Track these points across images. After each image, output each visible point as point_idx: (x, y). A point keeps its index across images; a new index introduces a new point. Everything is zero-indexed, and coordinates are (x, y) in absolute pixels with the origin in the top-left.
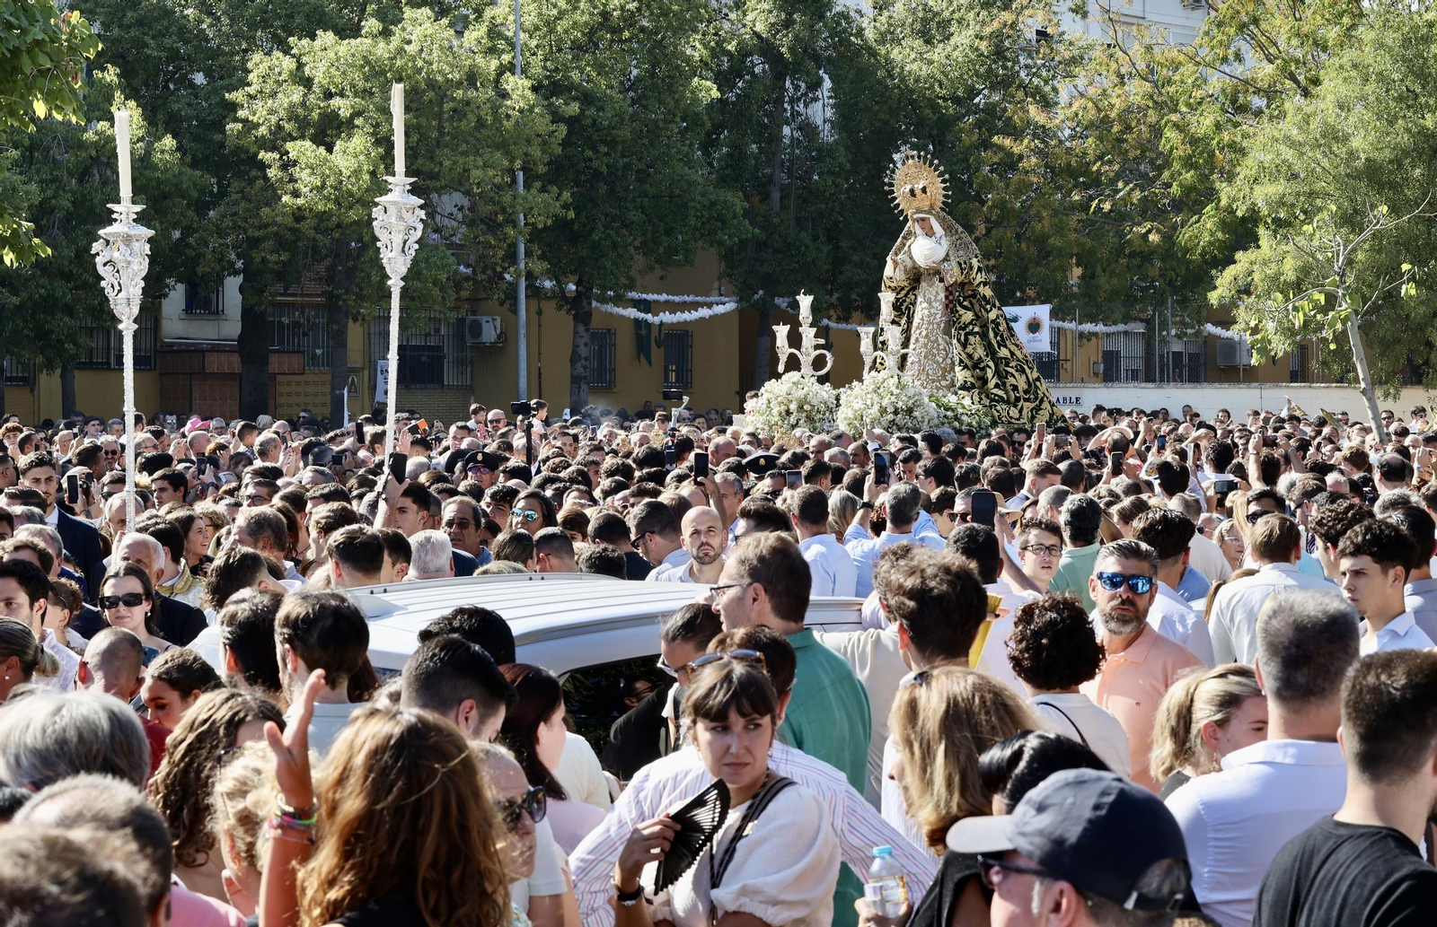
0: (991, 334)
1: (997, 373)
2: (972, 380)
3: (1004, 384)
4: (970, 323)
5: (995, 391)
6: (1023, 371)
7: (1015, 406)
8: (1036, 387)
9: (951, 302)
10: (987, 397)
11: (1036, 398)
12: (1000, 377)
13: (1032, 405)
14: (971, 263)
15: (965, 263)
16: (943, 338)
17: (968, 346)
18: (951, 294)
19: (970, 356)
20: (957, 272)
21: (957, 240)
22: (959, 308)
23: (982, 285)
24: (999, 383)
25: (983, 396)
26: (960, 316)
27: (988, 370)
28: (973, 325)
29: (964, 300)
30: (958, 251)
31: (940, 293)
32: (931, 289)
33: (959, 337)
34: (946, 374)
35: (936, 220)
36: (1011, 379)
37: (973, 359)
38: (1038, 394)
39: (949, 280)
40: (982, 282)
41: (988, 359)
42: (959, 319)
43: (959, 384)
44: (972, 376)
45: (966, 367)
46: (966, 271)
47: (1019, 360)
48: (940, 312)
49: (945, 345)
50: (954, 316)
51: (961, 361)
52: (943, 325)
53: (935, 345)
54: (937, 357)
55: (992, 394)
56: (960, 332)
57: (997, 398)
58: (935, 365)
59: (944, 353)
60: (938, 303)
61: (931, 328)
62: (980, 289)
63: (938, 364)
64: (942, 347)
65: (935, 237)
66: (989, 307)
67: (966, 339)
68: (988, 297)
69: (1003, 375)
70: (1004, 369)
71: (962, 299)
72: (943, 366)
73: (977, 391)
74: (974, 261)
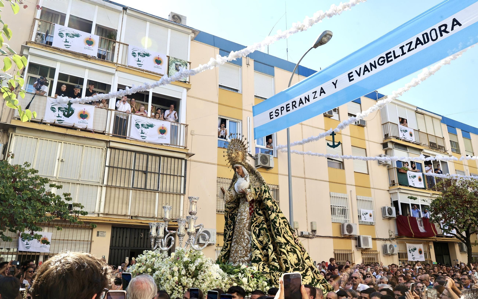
1: (275, 250)
2: (260, 256)
3: (279, 259)
4: (261, 223)
5: (273, 263)
6: (295, 252)
8: (304, 262)
9: (252, 211)
10: (268, 267)
11: (303, 269)
12: (276, 254)
14: (261, 188)
15: (258, 189)
16: (247, 232)
17: (260, 236)
18: (253, 207)
19: (261, 242)
20: (254, 194)
21: (255, 177)
22: (256, 215)
23: (266, 200)
24: (275, 258)
25: (266, 267)
26: (256, 219)
27: (269, 250)
28: (263, 224)
29: (259, 210)
30: (255, 182)
31: (247, 207)
32: (243, 206)
33: (255, 231)
34: (248, 253)
35: (245, 168)
36: (283, 256)
37: (263, 244)
38: (305, 266)
39: (250, 199)
40: (266, 198)
41: (270, 243)
42: (256, 221)
43: (253, 259)
44: (261, 254)
45: (257, 248)
46: (259, 193)
47: (292, 246)
48: (246, 218)
49: (248, 236)
50: (253, 219)
51: (255, 245)
52: (247, 225)
53: (243, 236)
54: (244, 243)
55: (271, 265)
56: (256, 228)
57: (274, 268)
58: (242, 248)
59: (247, 241)
60: (246, 213)
61: (241, 226)
62: (265, 202)
63: (244, 247)
64: (246, 237)
65: (245, 177)
66: (270, 212)
67: (260, 232)
68: (269, 206)
69: (278, 253)
70: (279, 250)
71: (258, 210)
72: (246, 248)
73: (262, 263)
74: (263, 187)
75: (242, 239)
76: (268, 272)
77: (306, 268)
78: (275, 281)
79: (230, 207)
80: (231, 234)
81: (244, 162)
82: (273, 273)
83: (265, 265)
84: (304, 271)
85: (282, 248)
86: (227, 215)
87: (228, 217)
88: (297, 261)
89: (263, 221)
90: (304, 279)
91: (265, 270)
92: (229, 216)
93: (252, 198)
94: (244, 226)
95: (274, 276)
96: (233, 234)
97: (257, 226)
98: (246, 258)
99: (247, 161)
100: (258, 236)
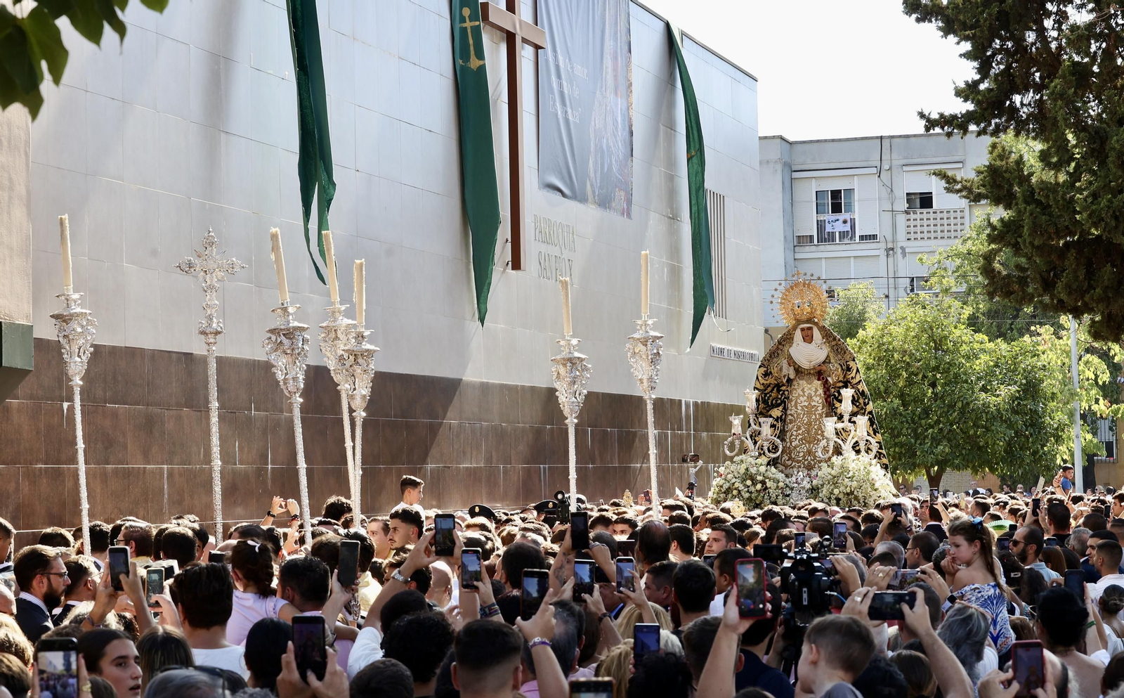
14: (848, 365)
15: (844, 365)
26: (836, 408)
30: (837, 355)
65: (816, 343)
74: (851, 364)
93: (837, 379)
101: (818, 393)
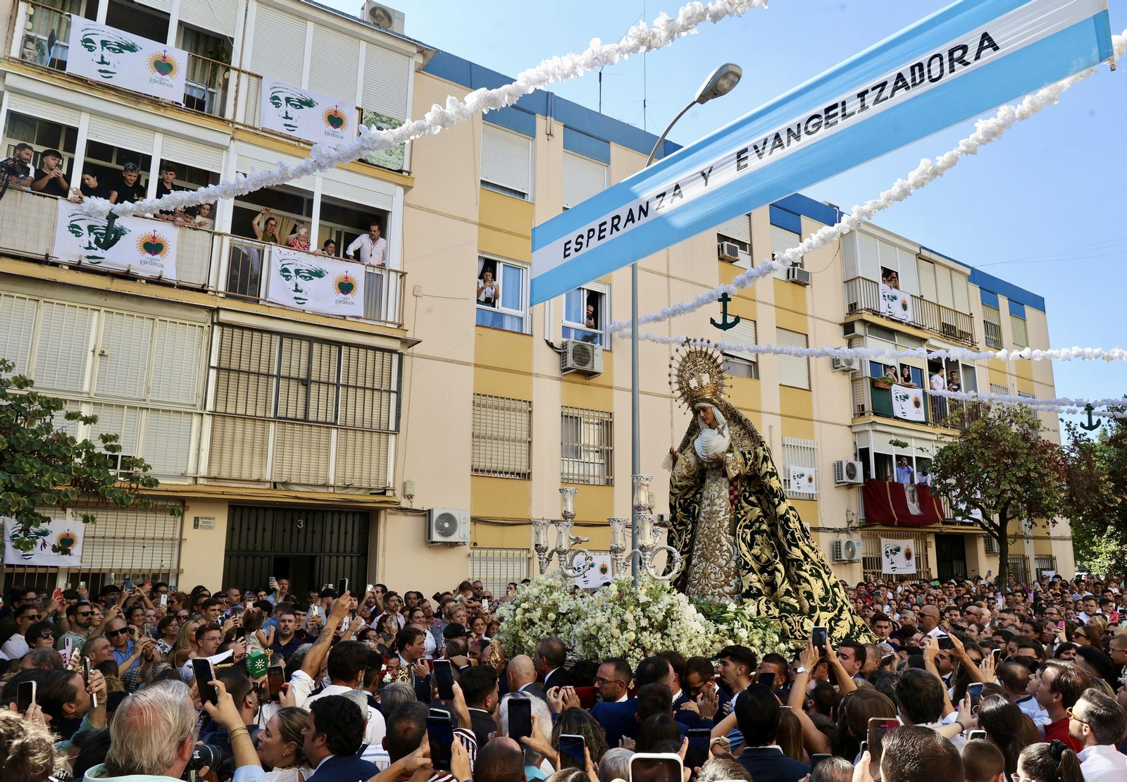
0: (780, 533)
1: (788, 575)
3: (797, 591)
4: (757, 520)
5: (786, 599)
7: (810, 617)
8: (835, 594)
9: (736, 497)
10: (777, 606)
11: (835, 607)
12: (791, 582)
13: (831, 615)
14: (756, 453)
15: (750, 453)
16: (726, 538)
17: (755, 547)
18: (736, 488)
19: (757, 558)
20: (741, 463)
21: (741, 429)
22: (744, 504)
23: (768, 477)
24: (791, 589)
25: (771, 605)
26: (745, 512)
27: (777, 574)
28: (760, 522)
29: (750, 496)
30: (742, 440)
31: (724, 488)
32: (714, 485)
33: (744, 536)
34: (730, 578)
35: (719, 409)
36: (805, 585)
37: (760, 562)
38: (837, 602)
39: (733, 473)
40: (768, 472)
41: (777, 561)
42: (744, 516)
43: (744, 590)
44: (759, 581)
45: (751, 570)
46: (751, 461)
47: (813, 563)
48: (723, 509)
49: (729, 545)
50: (740, 513)
51: (747, 563)
52: (726, 524)
53: (718, 546)
54: (720, 560)
55: (782, 602)
56: (746, 530)
57: (788, 607)
58: (718, 569)
59: (728, 554)
60: (722, 500)
61: (713, 526)
62: (766, 481)
63: (721, 567)
64: (725, 548)
65: (718, 429)
66: (776, 500)
67: (753, 539)
68: (775, 489)
69: (795, 580)
70: (796, 573)
71: (747, 495)
72: (726, 569)
73: (764, 599)
74: (760, 450)
75: (717, 552)
76: (777, 615)
77: (839, 606)
78: (792, 634)
79: (682, 486)
80: (687, 540)
81: (717, 397)
82: (786, 617)
83: (770, 602)
84: (836, 612)
85: (802, 570)
86: (675, 502)
87: (678, 506)
88: (823, 594)
89: (759, 517)
90: (836, 627)
91: (770, 612)
92: (680, 503)
93: (737, 472)
94: (720, 527)
95: (789, 624)
96: (692, 540)
97: (746, 527)
98: (727, 589)
99: (722, 396)
100: (750, 547)
101: (723, 494)
